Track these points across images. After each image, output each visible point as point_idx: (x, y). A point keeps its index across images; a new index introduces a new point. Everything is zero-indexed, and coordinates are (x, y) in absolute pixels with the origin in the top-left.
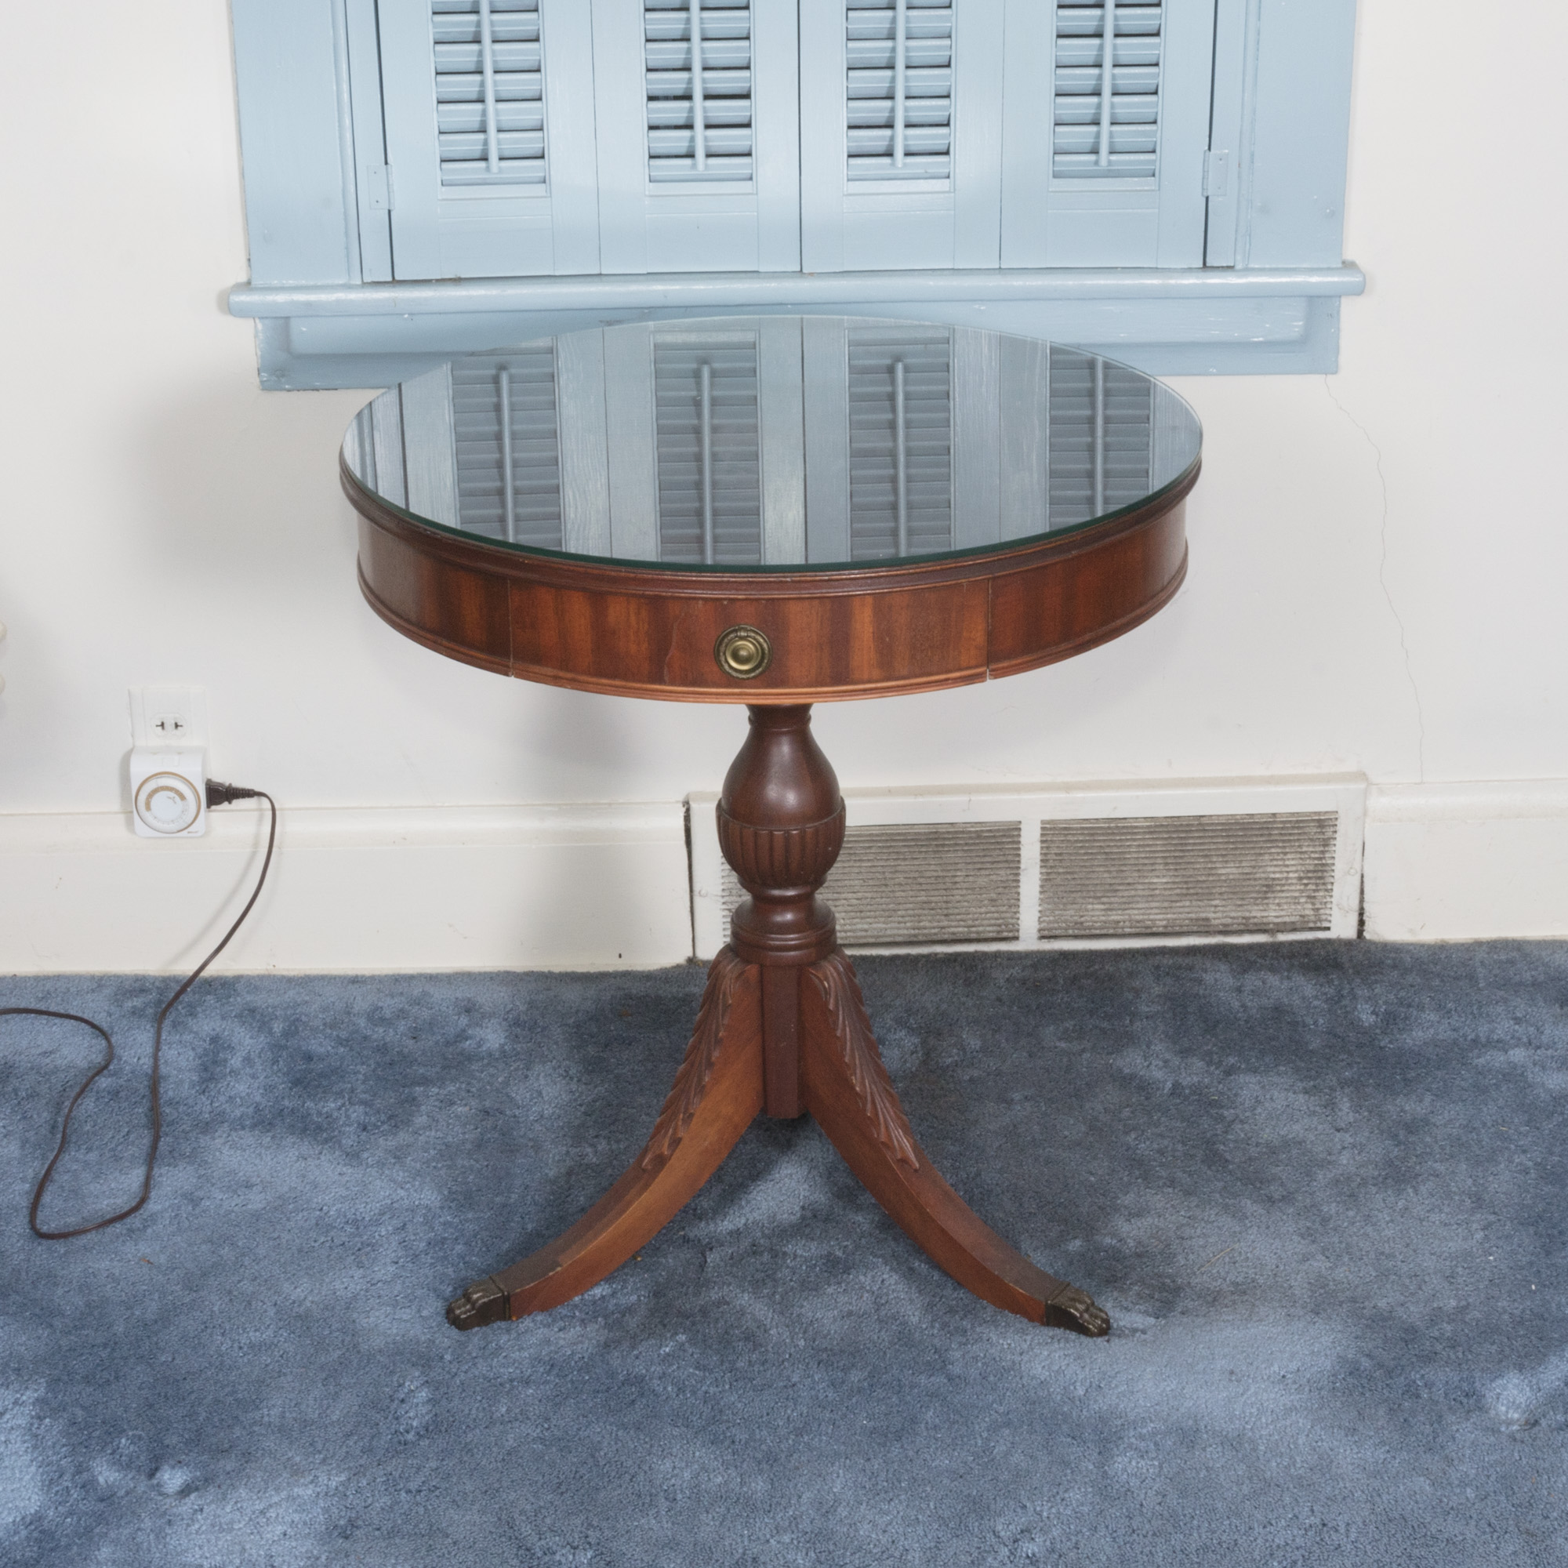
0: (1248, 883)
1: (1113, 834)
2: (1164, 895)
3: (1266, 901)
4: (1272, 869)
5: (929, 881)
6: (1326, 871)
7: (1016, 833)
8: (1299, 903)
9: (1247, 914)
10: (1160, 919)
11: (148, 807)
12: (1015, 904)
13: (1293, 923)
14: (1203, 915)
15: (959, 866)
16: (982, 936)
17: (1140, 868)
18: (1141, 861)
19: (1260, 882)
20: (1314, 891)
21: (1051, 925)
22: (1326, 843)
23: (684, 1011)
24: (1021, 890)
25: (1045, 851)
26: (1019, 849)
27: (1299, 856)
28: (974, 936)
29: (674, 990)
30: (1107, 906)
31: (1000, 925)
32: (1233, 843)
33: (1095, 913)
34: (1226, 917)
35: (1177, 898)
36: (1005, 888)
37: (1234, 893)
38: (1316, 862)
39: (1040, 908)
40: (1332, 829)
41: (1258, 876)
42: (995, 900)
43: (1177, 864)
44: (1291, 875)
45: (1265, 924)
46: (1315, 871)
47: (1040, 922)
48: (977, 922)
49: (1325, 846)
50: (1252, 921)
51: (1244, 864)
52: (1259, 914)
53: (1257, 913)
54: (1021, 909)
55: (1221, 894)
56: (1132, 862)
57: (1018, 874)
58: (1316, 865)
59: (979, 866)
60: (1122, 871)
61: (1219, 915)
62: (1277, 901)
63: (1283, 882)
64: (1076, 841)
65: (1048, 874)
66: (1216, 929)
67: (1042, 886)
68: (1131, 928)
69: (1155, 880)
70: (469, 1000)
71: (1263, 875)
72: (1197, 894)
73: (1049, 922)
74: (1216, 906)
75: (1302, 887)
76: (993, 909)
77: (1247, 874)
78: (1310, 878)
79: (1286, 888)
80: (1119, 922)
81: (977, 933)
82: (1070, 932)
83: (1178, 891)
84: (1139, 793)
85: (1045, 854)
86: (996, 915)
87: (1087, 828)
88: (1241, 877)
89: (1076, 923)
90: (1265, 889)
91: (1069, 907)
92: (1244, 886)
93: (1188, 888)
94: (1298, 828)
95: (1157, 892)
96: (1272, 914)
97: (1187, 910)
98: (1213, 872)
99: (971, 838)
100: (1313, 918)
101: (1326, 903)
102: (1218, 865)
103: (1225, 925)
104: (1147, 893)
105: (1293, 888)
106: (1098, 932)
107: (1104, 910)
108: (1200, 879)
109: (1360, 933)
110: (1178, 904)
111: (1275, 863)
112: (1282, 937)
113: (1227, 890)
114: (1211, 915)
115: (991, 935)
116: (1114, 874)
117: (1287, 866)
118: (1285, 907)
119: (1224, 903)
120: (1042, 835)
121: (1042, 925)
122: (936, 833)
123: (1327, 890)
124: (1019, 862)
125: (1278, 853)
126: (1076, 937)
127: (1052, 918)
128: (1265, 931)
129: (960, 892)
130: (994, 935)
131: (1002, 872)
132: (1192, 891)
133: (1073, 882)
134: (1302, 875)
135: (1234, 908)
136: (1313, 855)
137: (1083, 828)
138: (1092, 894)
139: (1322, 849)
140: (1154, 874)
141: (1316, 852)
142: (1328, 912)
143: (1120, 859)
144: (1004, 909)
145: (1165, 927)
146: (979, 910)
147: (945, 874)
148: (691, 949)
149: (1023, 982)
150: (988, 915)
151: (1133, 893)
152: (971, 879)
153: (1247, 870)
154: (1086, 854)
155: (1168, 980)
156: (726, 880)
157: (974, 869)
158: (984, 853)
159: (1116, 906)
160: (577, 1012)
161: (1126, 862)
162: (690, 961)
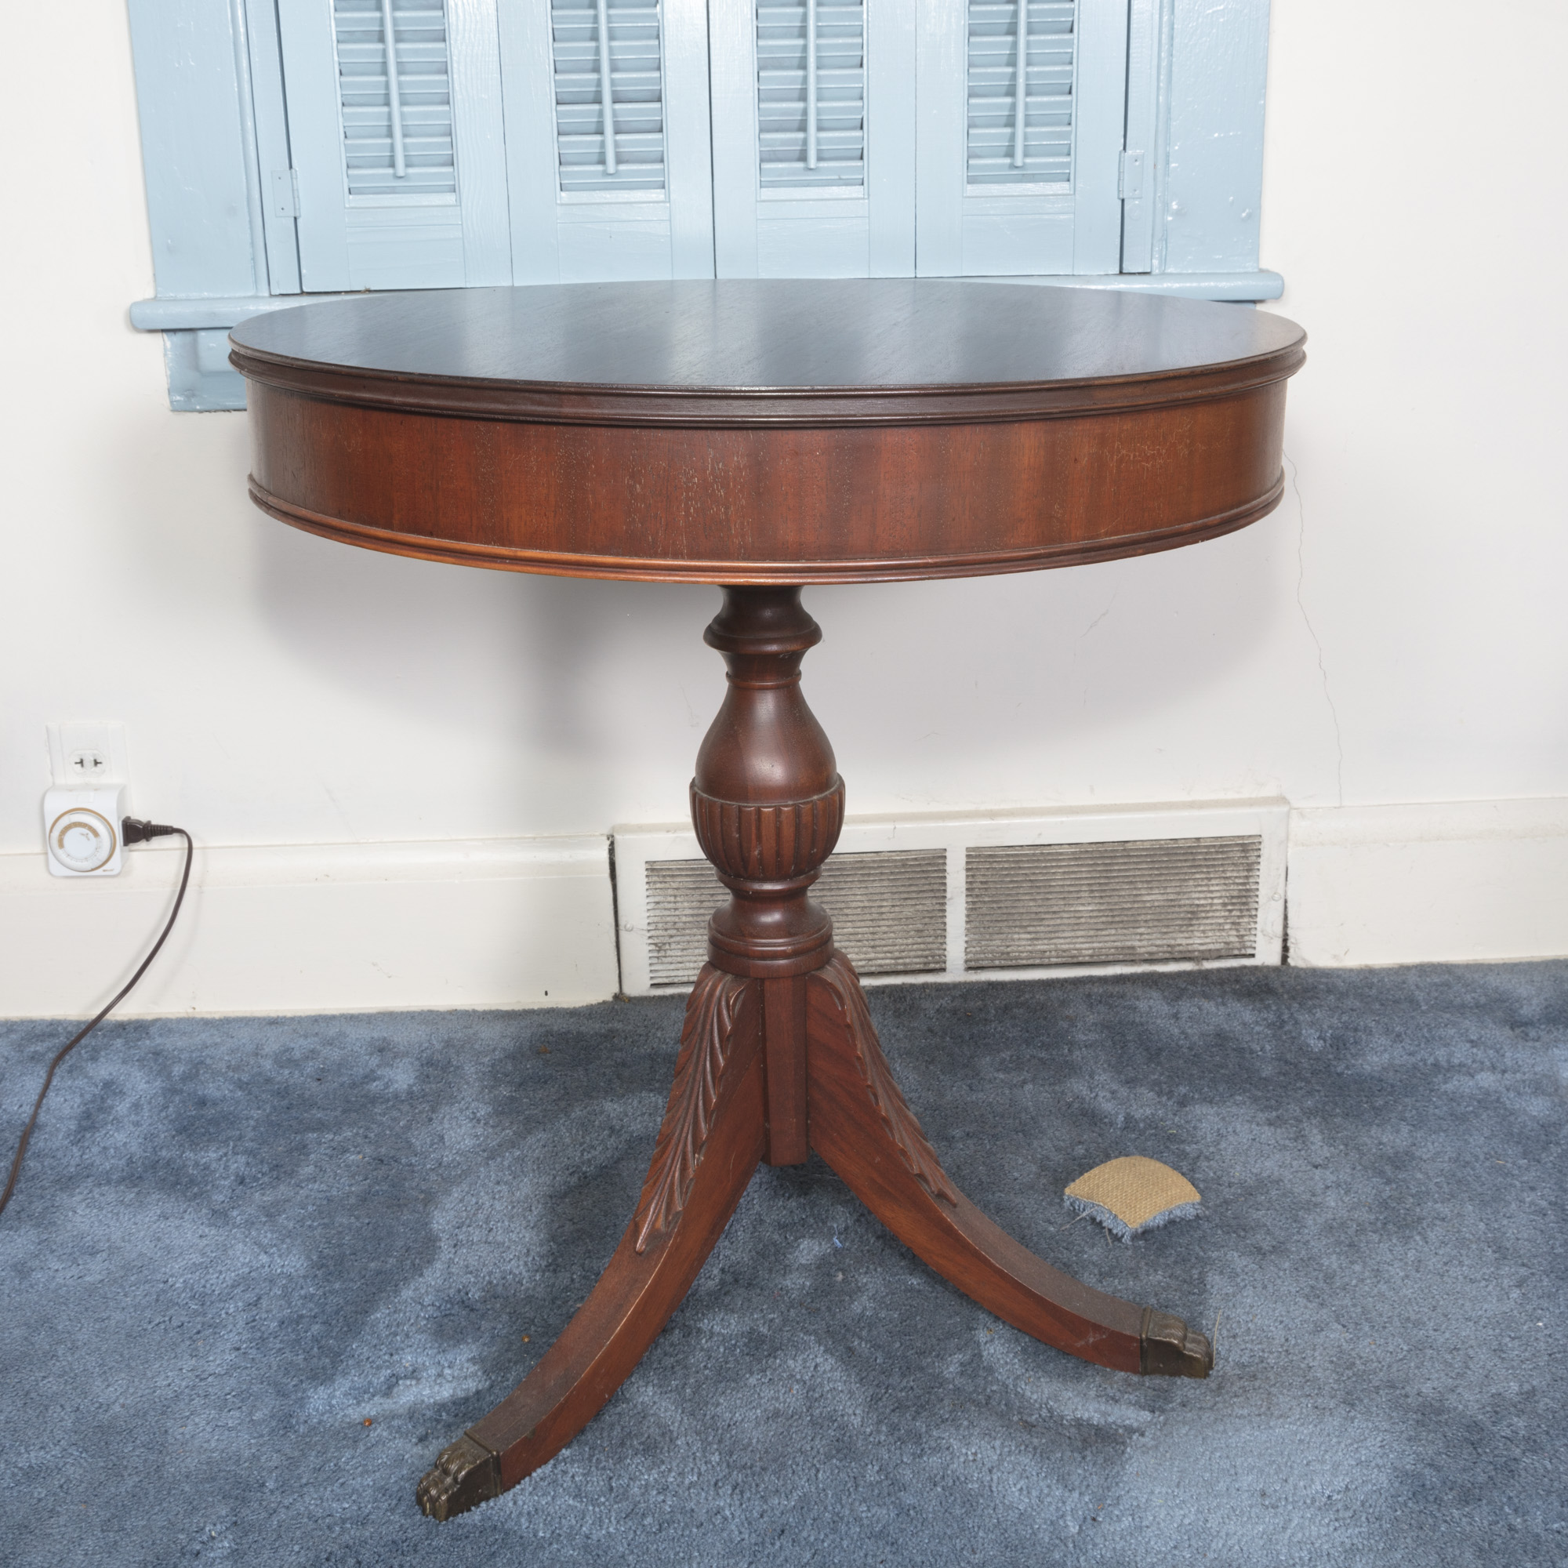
0: (1173, 910)
1: (1038, 861)
2: (1089, 924)
3: (1191, 928)
4: (1197, 895)
5: (855, 912)
6: (1250, 897)
7: (941, 861)
8: (1223, 930)
9: (1173, 942)
10: (1086, 948)
11: (61, 845)
12: (941, 934)
13: (1218, 950)
14: (1129, 944)
15: (885, 896)
16: (909, 968)
17: (1066, 895)
18: (1067, 889)
19: (1185, 909)
20: (1239, 917)
21: (978, 956)
22: (1251, 867)
23: (606, 1048)
24: (947, 920)
25: (970, 880)
26: (945, 877)
27: (1223, 881)
28: (901, 968)
29: (597, 1026)
30: (1033, 936)
31: (926, 957)
32: (1157, 869)
33: (1021, 943)
34: (1152, 945)
35: (1102, 927)
36: (931, 918)
37: (1158, 920)
38: (1241, 887)
39: (966, 938)
40: (1256, 854)
41: (1182, 902)
42: (922, 931)
43: (1102, 891)
44: (1216, 901)
45: (1190, 952)
46: (1239, 897)
47: (967, 953)
48: (903, 954)
49: (1248, 870)
50: (1177, 948)
51: (1169, 890)
52: (1184, 942)
53: (1181, 940)
54: (948, 940)
55: (1146, 921)
56: (1058, 889)
57: (944, 904)
58: (1240, 890)
59: (906, 896)
60: (1048, 899)
61: (1145, 943)
62: (1202, 928)
63: (1208, 908)
64: (1002, 869)
65: (974, 903)
66: (1142, 958)
67: (968, 916)
68: (1058, 957)
69: (1081, 908)
70: (385, 1039)
71: (1187, 902)
72: (1122, 922)
73: (976, 953)
74: (1141, 934)
75: (1227, 914)
76: (919, 940)
77: (1172, 900)
78: (1233, 904)
79: (1210, 914)
80: (1045, 952)
81: (905, 964)
82: (997, 963)
83: (1104, 919)
84: (1064, 819)
85: (971, 883)
86: (922, 946)
87: (1012, 855)
88: (1166, 904)
89: (1003, 953)
90: (1189, 916)
91: (996, 936)
92: (1169, 913)
93: (1113, 916)
94: (1222, 852)
95: (1083, 920)
96: (1197, 941)
97: (1112, 938)
98: (1138, 899)
99: (896, 867)
100: (1237, 945)
101: (1250, 929)
102: (1143, 892)
103: (1150, 953)
104: (1073, 921)
105: (1218, 914)
106: (1024, 962)
107: (1031, 939)
108: (1125, 906)
109: (1285, 958)
110: (1104, 933)
111: (1200, 889)
112: (1208, 965)
113: (1153, 917)
114: (1137, 944)
115: (918, 967)
116: (1040, 903)
117: (1212, 892)
118: (1210, 934)
119: (1149, 931)
120: (967, 863)
121: (969, 956)
122: (861, 862)
123: (1251, 916)
124: (945, 891)
125: (1202, 879)
126: (1002, 968)
127: (978, 949)
128: (1189, 959)
129: (886, 923)
130: (921, 967)
131: (928, 902)
132: (1117, 919)
133: (999, 911)
134: (1226, 901)
135: (1159, 936)
136: (1237, 881)
137: (1008, 855)
138: (1018, 923)
139: (1246, 874)
140: (1080, 901)
141: (1239, 877)
142: (1252, 938)
143: (1045, 887)
144: (931, 940)
145: (1091, 956)
146: (905, 941)
147: (871, 904)
148: (617, 985)
149: (954, 1012)
150: (915, 947)
151: (1058, 922)
152: (897, 909)
153: (1172, 897)
154: (1011, 882)
155: (1102, 1008)
156: (651, 913)
157: (900, 899)
158: (911, 882)
159: (1042, 935)
160: (494, 1050)
161: (1052, 890)
162: (616, 997)
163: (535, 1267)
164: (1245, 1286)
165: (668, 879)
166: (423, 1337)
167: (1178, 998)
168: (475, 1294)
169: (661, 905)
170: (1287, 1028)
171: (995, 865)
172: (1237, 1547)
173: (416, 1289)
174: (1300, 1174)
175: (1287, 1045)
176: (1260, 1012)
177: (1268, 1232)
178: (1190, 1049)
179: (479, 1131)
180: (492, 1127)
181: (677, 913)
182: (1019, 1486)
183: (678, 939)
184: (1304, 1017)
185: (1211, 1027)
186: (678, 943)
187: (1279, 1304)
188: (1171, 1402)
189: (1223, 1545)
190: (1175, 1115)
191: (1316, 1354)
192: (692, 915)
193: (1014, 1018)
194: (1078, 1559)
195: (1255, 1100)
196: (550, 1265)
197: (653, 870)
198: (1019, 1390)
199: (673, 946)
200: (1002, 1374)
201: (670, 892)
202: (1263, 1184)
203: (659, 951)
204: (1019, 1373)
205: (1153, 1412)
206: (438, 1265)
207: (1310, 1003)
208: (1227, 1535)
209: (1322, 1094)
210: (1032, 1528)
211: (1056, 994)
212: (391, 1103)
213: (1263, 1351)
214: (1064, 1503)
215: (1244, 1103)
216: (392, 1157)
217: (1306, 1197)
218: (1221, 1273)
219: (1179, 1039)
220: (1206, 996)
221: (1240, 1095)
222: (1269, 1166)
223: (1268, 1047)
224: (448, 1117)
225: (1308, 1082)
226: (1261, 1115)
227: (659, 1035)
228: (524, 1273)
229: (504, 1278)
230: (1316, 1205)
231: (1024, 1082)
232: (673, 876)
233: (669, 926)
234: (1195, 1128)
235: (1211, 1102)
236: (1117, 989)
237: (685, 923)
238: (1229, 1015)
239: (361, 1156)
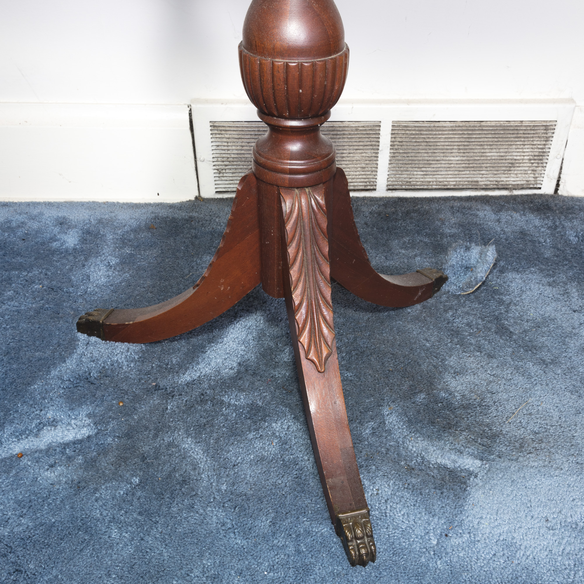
0: (502, 161)
1: (433, 131)
2: (455, 167)
3: (510, 172)
4: (516, 154)
6: (544, 156)
7: (378, 128)
8: (527, 174)
9: (499, 179)
10: (452, 181)
12: (375, 171)
13: (522, 185)
14: (475, 179)
15: (345, 147)
16: (356, 188)
17: (445, 151)
18: (446, 147)
19: (508, 161)
20: (536, 167)
21: (394, 183)
22: (547, 139)
23: (187, 227)
24: (378, 162)
25: (393, 140)
26: (379, 138)
27: (531, 146)
28: (352, 188)
29: (184, 214)
30: (425, 173)
31: (366, 182)
32: (497, 138)
33: (418, 176)
34: (487, 181)
35: (462, 169)
36: (370, 161)
37: (493, 167)
38: (540, 150)
39: (388, 173)
40: (552, 131)
41: (507, 158)
42: (364, 168)
43: (465, 149)
44: (526, 158)
45: (507, 185)
46: (538, 156)
47: (388, 181)
48: (354, 180)
49: (546, 141)
50: (501, 183)
51: (501, 150)
52: (505, 179)
53: (504, 179)
54: (378, 173)
55: (486, 167)
56: (441, 147)
57: (377, 153)
58: (539, 152)
59: (356, 148)
60: (435, 153)
61: (484, 179)
62: (516, 172)
63: (521, 161)
64: (411, 134)
65: (394, 153)
66: (482, 187)
67: (390, 160)
68: (436, 185)
69: (452, 159)
70: (63, 217)
71: (510, 157)
72: (473, 167)
73: (393, 181)
74: (483, 174)
75: (530, 165)
76: (363, 173)
77: (502, 156)
78: (535, 160)
79: (521, 165)
80: (430, 182)
81: (354, 186)
82: (404, 187)
83: (464, 165)
84: (449, 106)
85: (393, 142)
86: (364, 176)
87: (418, 127)
88: (499, 158)
89: (407, 182)
90: (510, 165)
91: (405, 173)
92: (499, 163)
93: (469, 164)
94: (533, 130)
95: (452, 165)
96: (512, 179)
97: (467, 176)
98: (484, 155)
99: (352, 130)
100: (533, 182)
101: (541, 174)
102: (487, 151)
103: (486, 185)
104: (447, 166)
105: (525, 165)
106: (418, 187)
107: (423, 175)
108: (476, 158)
109: (556, 190)
110: (463, 173)
111: (518, 150)
113: (490, 165)
114: (480, 179)
115: (360, 188)
116: (430, 154)
117: (524, 152)
118: (520, 176)
119: (487, 172)
120: (392, 130)
121: (389, 183)
123: (542, 167)
124: (378, 146)
125: (520, 145)
126: (406, 190)
127: (394, 179)
129: (345, 163)
130: (363, 188)
131: (369, 151)
132: (471, 165)
133: (407, 159)
134: (531, 158)
135: (492, 176)
136: (539, 147)
137: (415, 126)
138: (417, 166)
139: (544, 143)
140: (452, 155)
141: (541, 145)
142: (541, 179)
144: (369, 173)
145: (455, 185)
146: (355, 173)
148: (197, 191)
149: (379, 214)
150: (360, 177)
151: (439, 166)
152: (351, 155)
153: (502, 154)
154: (416, 142)
155: (458, 214)
156: (215, 152)
157: (354, 149)
158: (360, 140)
159: (429, 173)
160: (125, 226)
161: (438, 147)
162: (196, 198)
163: (131, 359)
164: (536, 384)
165: (223, 132)
166: (61, 400)
167: (500, 210)
168: (94, 374)
169: (220, 148)
170: (558, 230)
171: (408, 132)
172: (531, 557)
173: (60, 371)
174: (566, 315)
175: (558, 240)
176: (544, 220)
177: (549, 350)
178: (506, 240)
179: (110, 273)
180: (118, 271)
181: (229, 152)
182: (402, 513)
183: (230, 167)
184: (568, 224)
185: (518, 228)
186: (230, 169)
187: (555, 396)
188: (493, 455)
189: (523, 555)
190: (498, 278)
191: (577, 428)
192: (237, 154)
193: (411, 218)
194: (436, 562)
195: (541, 270)
196: (141, 357)
197: (214, 126)
198: (405, 444)
199: (227, 171)
200: (397, 434)
201: (225, 140)
202: (546, 321)
203: (220, 173)
204: (406, 434)
205: (482, 460)
206: (75, 356)
207: (570, 216)
208: (526, 548)
209: (578, 268)
210: (409, 541)
211: (435, 206)
212: (63, 255)
213: (547, 424)
214: (429, 524)
215: (536, 273)
216: (58, 288)
217: (570, 329)
218: (523, 375)
219: (500, 234)
220: (514, 210)
221: (533, 267)
222: (549, 310)
223: (548, 241)
224: (93, 264)
225: (570, 261)
226: (544, 280)
227: (217, 220)
228: (124, 362)
229: (112, 365)
230: (575, 334)
231: (416, 256)
232: (226, 130)
233: (225, 159)
234: (509, 286)
235: (517, 271)
236: (467, 204)
237: (234, 158)
238: (527, 221)
239: (41, 286)
